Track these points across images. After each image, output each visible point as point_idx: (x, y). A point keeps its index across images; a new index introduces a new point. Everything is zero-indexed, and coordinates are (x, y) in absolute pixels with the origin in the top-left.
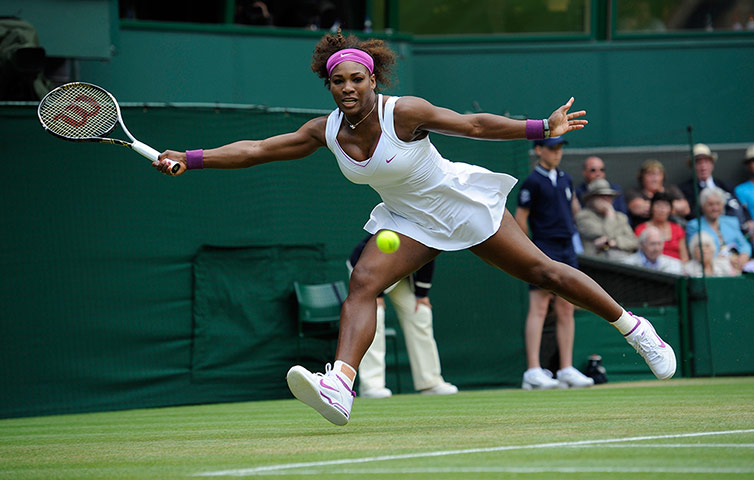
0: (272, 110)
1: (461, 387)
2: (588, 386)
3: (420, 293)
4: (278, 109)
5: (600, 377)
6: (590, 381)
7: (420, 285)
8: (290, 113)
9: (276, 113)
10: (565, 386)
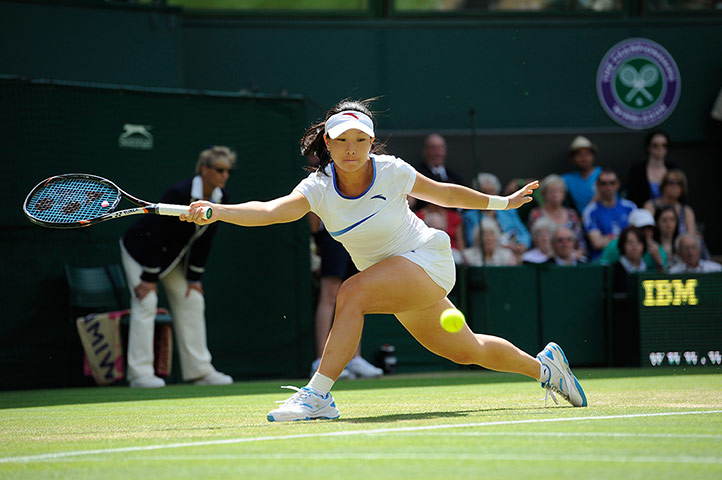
0: (36, 81)
1: (236, 378)
2: (377, 377)
3: (191, 277)
4: (42, 81)
5: (388, 368)
6: (379, 371)
7: (195, 269)
8: (56, 86)
9: (40, 85)
10: (353, 377)
